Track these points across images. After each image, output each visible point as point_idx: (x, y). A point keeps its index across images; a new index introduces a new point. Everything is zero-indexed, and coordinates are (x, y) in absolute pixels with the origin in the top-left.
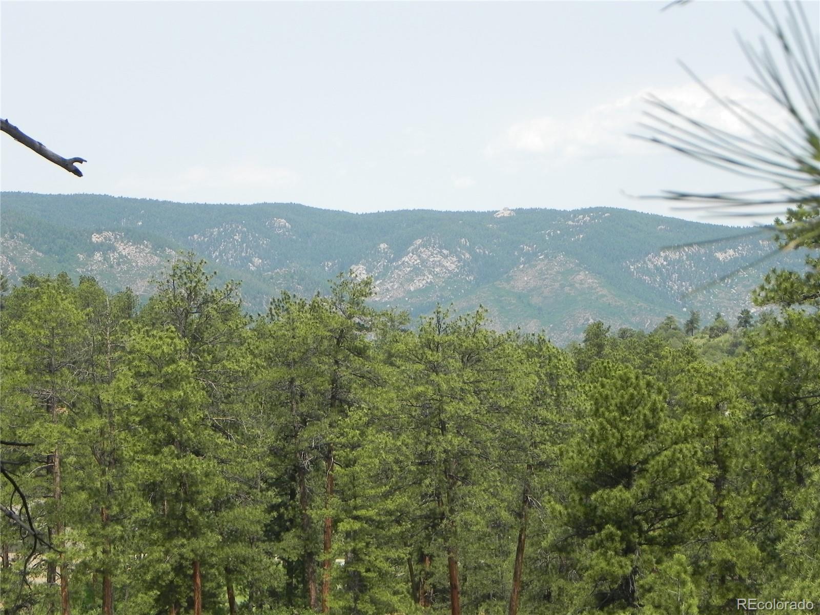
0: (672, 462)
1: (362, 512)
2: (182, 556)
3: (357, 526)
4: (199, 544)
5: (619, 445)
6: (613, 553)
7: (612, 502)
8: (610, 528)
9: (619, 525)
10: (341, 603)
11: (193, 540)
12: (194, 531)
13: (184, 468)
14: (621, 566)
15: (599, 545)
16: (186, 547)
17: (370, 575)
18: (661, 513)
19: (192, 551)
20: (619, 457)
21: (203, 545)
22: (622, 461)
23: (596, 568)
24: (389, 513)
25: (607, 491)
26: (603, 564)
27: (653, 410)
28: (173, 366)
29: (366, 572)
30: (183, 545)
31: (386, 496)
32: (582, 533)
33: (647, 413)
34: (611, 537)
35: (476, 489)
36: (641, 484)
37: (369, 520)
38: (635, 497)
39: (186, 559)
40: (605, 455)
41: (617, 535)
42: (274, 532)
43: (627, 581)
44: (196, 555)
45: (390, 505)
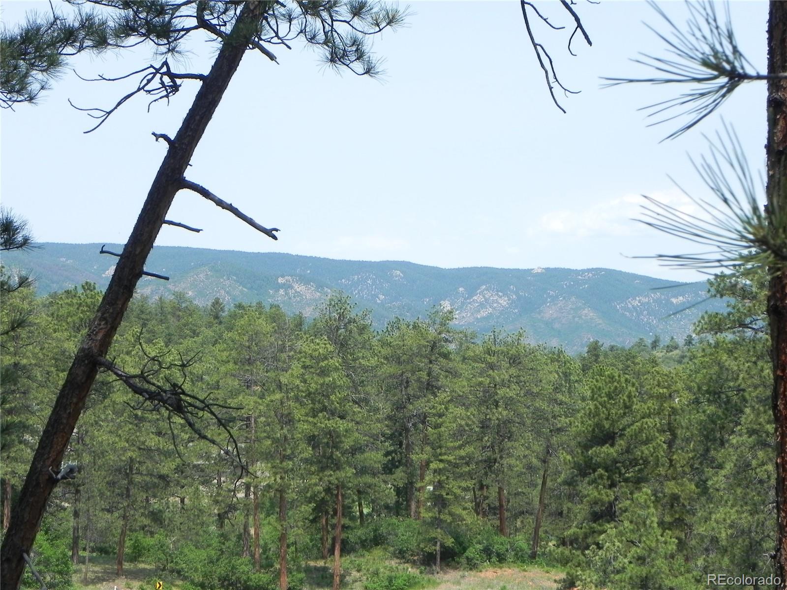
0: (641, 430)
1: (445, 457)
2: (330, 482)
3: (441, 466)
4: (341, 474)
5: (607, 419)
6: (602, 487)
7: (602, 455)
8: (601, 471)
9: (606, 469)
10: (430, 514)
11: (338, 472)
12: (338, 467)
13: (332, 426)
14: (607, 495)
15: (594, 481)
16: (332, 476)
17: (449, 497)
18: (634, 462)
19: (337, 479)
20: (607, 426)
21: (343, 475)
22: (609, 428)
23: (592, 496)
24: (462, 458)
25: (599, 448)
26: (596, 494)
27: (629, 397)
28: (326, 362)
29: (446, 495)
30: (331, 475)
31: (460, 447)
32: (583, 474)
33: (626, 398)
34: (601, 477)
35: (516, 444)
36: (621, 443)
37: (449, 462)
38: (617, 452)
39: (333, 484)
40: (598, 425)
41: (605, 475)
42: (389, 469)
43: (611, 505)
44: (339, 481)
45: (462, 453)
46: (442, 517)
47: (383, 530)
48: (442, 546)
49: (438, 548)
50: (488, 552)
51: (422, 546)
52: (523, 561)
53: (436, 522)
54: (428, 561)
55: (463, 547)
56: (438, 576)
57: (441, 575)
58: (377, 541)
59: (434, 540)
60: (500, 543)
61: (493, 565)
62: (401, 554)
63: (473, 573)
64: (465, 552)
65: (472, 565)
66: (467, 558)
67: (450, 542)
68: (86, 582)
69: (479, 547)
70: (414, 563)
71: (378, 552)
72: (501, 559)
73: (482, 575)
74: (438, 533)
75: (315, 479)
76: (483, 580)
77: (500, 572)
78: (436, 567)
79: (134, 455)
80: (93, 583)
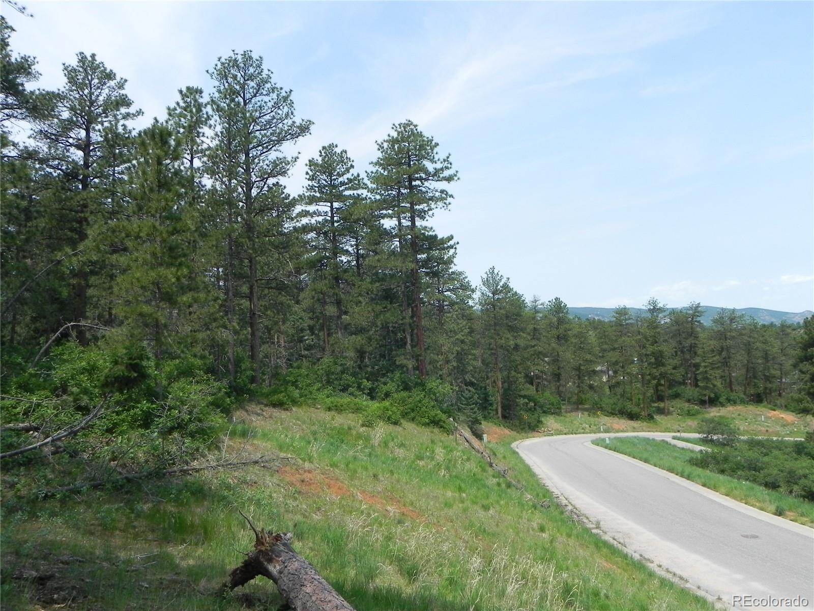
2: (662, 372)
3: (706, 364)
4: (666, 368)
10: (703, 384)
11: (664, 367)
12: (663, 365)
13: (661, 349)
17: (711, 377)
19: (664, 370)
28: (655, 324)
30: (661, 369)
37: (709, 362)
46: (708, 385)
47: (679, 391)
48: (709, 397)
49: (707, 398)
50: (729, 400)
51: (700, 397)
52: (744, 403)
53: (706, 388)
54: (702, 403)
55: (717, 397)
57: (709, 409)
58: (676, 396)
59: (705, 395)
60: (733, 396)
61: (732, 405)
62: (689, 401)
63: (724, 408)
65: (722, 405)
66: (720, 402)
67: (712, 395)
68: (566, 412)
69: (724, 397)
70: (696, 404)
71: (678, 400)
72: (735, 403)
73: (728, 409)
74: (707, 392)
75: (655, 371)
76: (729, 411)
77: (735, 408)
78: (707, 406)
79: (582, 362)
80: (569, 412)
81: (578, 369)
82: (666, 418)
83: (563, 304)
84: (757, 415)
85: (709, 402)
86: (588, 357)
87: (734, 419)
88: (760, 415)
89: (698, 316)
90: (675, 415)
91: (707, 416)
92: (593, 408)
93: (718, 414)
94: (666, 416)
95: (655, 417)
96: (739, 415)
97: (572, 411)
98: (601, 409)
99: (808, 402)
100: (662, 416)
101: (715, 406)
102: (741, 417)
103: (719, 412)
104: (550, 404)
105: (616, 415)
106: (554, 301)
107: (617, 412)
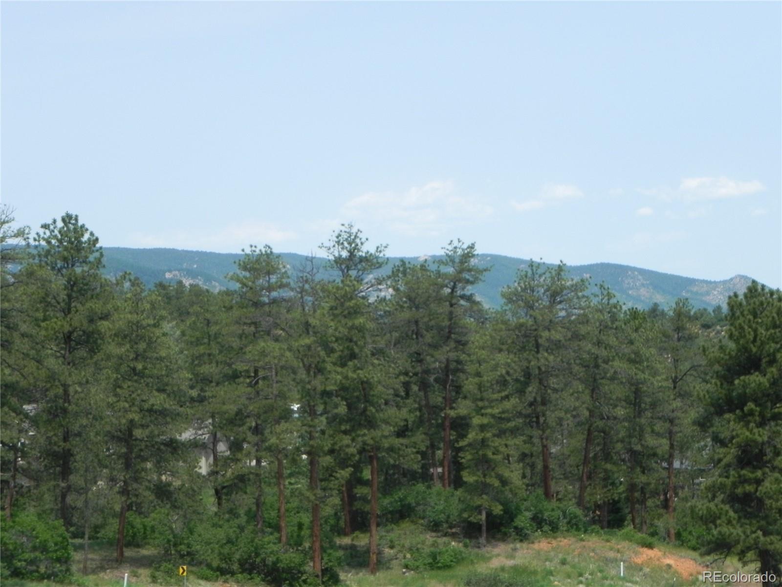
1: (489, 411)
2: (365, 443)
3: (485, 421)
4: (377, 433)
5: (754, 341)
6: (754, 425)
7: (753, 385)
8: (751, 405)
9: (757, 403)
10: (475, 478)
11: (372, 430)
12: (371, 424)
13: (365, 377)
14: (760, 435)
15: (743, 418)
16: (366, 436)
17: (495, 457)
19: (372, 438)
20: (754, 350)
21: (380, 434)
22: (756, 353)
23: (741, 436)
24: (508, 411)
25: (747, 377)
26: (748, 433)
28: (353, 302)
29: (494, 454)
30: (364, 435)
31: (503, 400)
32: (721, 411)
33: (775, 315)
34: (751, 413)
35: (564, 394)
36: (772, 371)
37: (493, 416)
38: (768, 380)
39: (368, 445)
41: (756, 411)
44: (375, 442)
45: (508, 405)
46: (488, 480)
47: (411, 500)
48: (489, 515)
49: (484, 517)
50: (538, 521)
51: (465, 515)
52: (578, 529)
53: (483, 488)
54: (471, 531)
55: (510, 515)
56: (484, 551)
57: (489, 549)
58: (403, 513)
59: (478, 509)
60: (551, 509)
61: (545, 534)
62: (435, 527)
63: (525, 545)
64: (512, 521)
65: (522, 536)
66: (516, 528)
67: (498, 509)
68: (85, 571)
69: (528, 514)
70: (454, 536)
71: (406, 525)
72: (555, 528)
73: (536, 546)
74: (484, 501)
75: (346, 440)
76: (538, 552)
77: (555, 543)
78: (482, 540)
79: (136, 417)
80: (94, 571)
81: (125, 437)
82: (372, 578)
83: (86, 237)
84: (607, 561)
85: (488, 530)
86: (157, 400)
87: (551, 573)
88: (615, 561)
89: (468, 282)
90: (397, 570)
91: (482, 568)
92: (166, 556)
93: (510, 563)
94: (373, 572)
95: (342, 576)
96: (564, 562)
97: (102, 568)
98: (191, 558)
99: (729, 522)
100: (362, 574)
101: (504, 538)
102: (567, 568)
103: (512, 557)
104: (35, 549)
105: (233, 574)
106: (60, 224)
107: (235, 567)
